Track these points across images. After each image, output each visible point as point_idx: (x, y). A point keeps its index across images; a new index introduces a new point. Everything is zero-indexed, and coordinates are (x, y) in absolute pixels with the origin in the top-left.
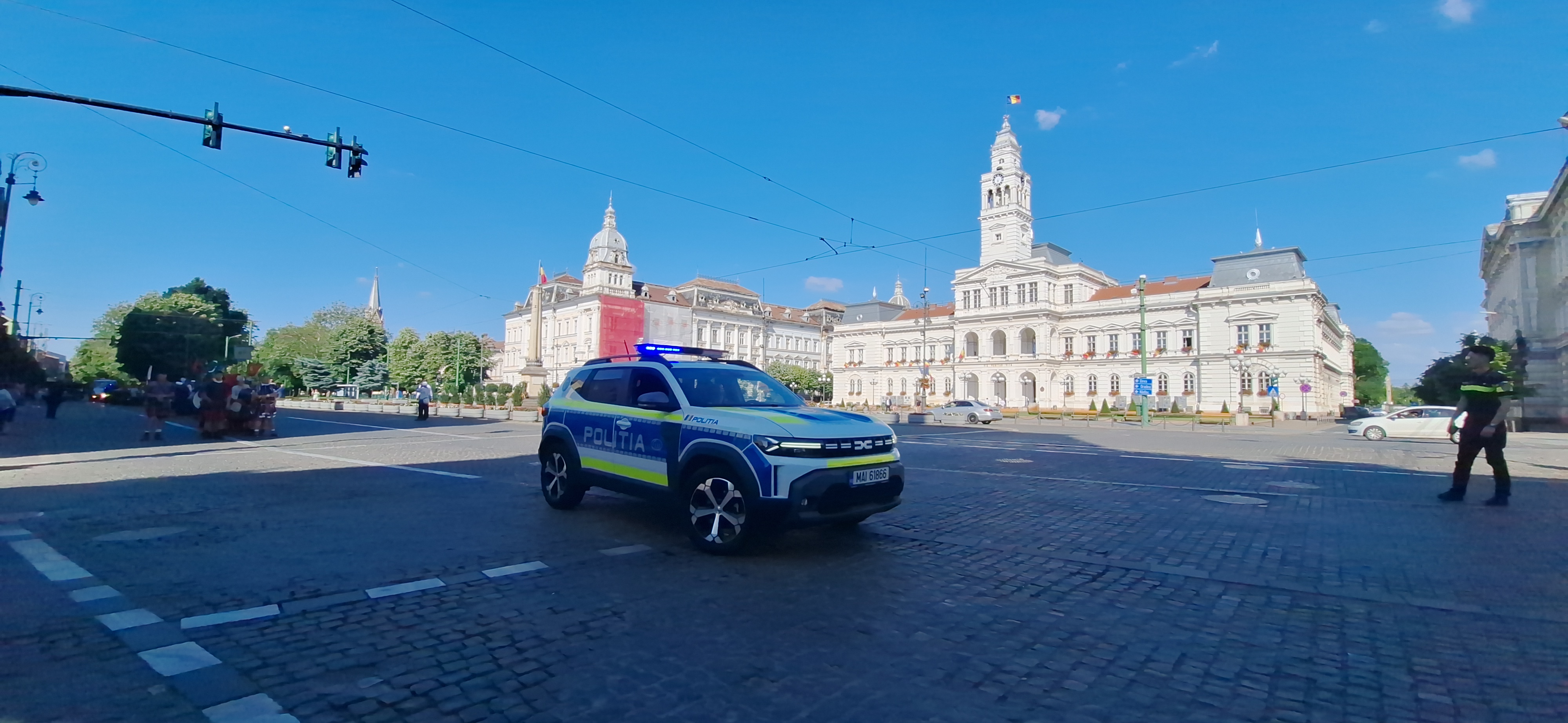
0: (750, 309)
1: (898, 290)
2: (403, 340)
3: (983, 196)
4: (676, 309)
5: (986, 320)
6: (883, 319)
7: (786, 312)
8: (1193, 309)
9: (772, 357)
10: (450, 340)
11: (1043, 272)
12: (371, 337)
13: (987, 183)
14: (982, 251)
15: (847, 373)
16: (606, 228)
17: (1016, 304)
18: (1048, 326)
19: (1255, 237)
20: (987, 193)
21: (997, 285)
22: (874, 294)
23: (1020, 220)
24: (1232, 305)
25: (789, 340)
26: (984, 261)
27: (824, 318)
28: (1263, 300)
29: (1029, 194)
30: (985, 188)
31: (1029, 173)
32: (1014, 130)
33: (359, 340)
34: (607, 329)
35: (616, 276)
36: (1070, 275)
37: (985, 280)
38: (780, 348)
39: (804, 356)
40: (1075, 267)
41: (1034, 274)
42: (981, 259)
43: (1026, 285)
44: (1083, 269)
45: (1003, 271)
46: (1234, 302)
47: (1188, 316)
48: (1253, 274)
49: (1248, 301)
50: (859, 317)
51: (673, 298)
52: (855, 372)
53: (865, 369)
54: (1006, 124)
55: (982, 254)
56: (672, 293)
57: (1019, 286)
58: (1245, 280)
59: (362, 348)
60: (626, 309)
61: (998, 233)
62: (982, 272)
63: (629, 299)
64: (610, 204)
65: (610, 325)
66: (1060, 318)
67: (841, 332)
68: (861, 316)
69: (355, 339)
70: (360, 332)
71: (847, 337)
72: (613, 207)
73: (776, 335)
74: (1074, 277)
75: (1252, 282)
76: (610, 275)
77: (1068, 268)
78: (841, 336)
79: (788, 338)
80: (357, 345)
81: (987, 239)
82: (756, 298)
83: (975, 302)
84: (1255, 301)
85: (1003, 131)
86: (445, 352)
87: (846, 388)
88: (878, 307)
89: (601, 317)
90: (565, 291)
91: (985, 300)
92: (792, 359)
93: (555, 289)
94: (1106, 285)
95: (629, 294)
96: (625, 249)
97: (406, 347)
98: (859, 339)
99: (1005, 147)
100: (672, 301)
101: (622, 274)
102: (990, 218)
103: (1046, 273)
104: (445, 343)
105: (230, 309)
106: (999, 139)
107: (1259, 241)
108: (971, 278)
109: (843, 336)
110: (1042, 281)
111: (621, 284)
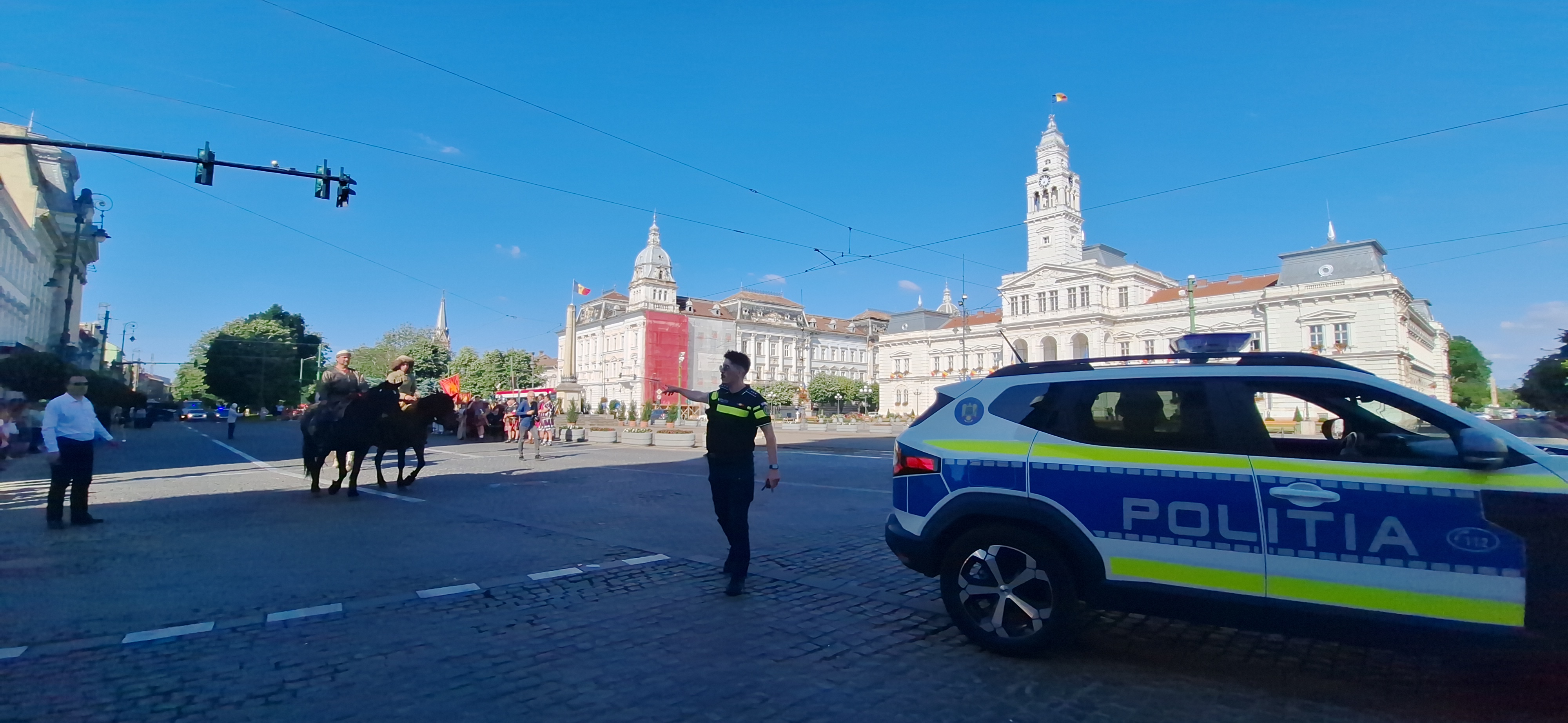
0: (795, 320)
1: (947, 298)
2: (462, 359)
3: (1029, 199)
4: (720, 323)
5: (1035, 326)
6: (929, 328)
7: (831, 323)
8: (1260, 309)
9: (817, 369)
10: (504, 358)
11: (1093, 275)
12: (435, 356)
13: (1033, 185)
14: (1030, 255)
15: (892, 383)
16: (651, 245)
17: (1066, 309)
18: (1101, 331)
19: (1327, 231)
20: (1034, 195)
21: (1046, 290)
22: (920, 303)
23: (1067, 221)
24: (1303, 304)
25: (834, 351)
26: (1031, 266)
27: (870, 328)
28: (1338, 298)
29: (1078, 194)
30: (1031, 191)
31: (1077, 173)
32: (1060, 130)
33: (423, 360)
34: (653, 344)
35: (660, 291)
36: (1124, 277)
37: (1033, 285)
38: (825, 358)
39: (850, 367)
40: (1129, 269)
41: (1085, 277)
42: (1028, 263)
43: (1077, 289)
44: (1139, 270)
45: (1052, 275)
46: (1305, 301)
47: (1255, 317)
48: (1326, 270)
49: (1321, 299)
50: (905, 326)
51: (717, 312)
52: (901, 382)
53: (911, 379)
54: (1052, 124)
55: (1030, 259)
56: (716, 307)
57: (1069, 290)
58: (1317, 278)
59: (427, 367)
60: (671, 324)
61: (1045, 236)
62: (1030, 277)
63: (673, 314)
64: (654, 221)
65: (655, 339)
66: (1115, 323)
67: (886, 342)
68: (906, 325)
69: (420, 358)
70: (425, 352)
71: (892, 347)
72: (657, 225)
73: (821, 346)
74: (1128, 279)
75: (1325, 278)
76: (655, 290)
77: (1122, 270)
78: (886, 345)
79: (834, 349)
80: (422, 364)
81: (1035, 242)
82: (801, 310)
83: (1024, 308)
84: (1329, 299)
85: (1048, 131)
86: (499, 369)
87: (892, 399)
88: (923, 315)
89: (647, 333)
90: (613, 308)
91: (1034, 305)
92: (838, 370)
93: (603, 306)
94: (1165, 286)
95: (674, 309)
96: (669, 265)
97: (466, 365)
98: (905, 348)
99: (1051, 148)
100: (716, 315)
101: (666, 290)
102: (1036, 221)
103: (1098, 275)
104: (499, 361)
105: (305, 332)
106: (1044, 140)
107: (1332, 234)
108: (1019, 284)
109: (888, 346)
110: (1094, 285)
111: (665, 299)
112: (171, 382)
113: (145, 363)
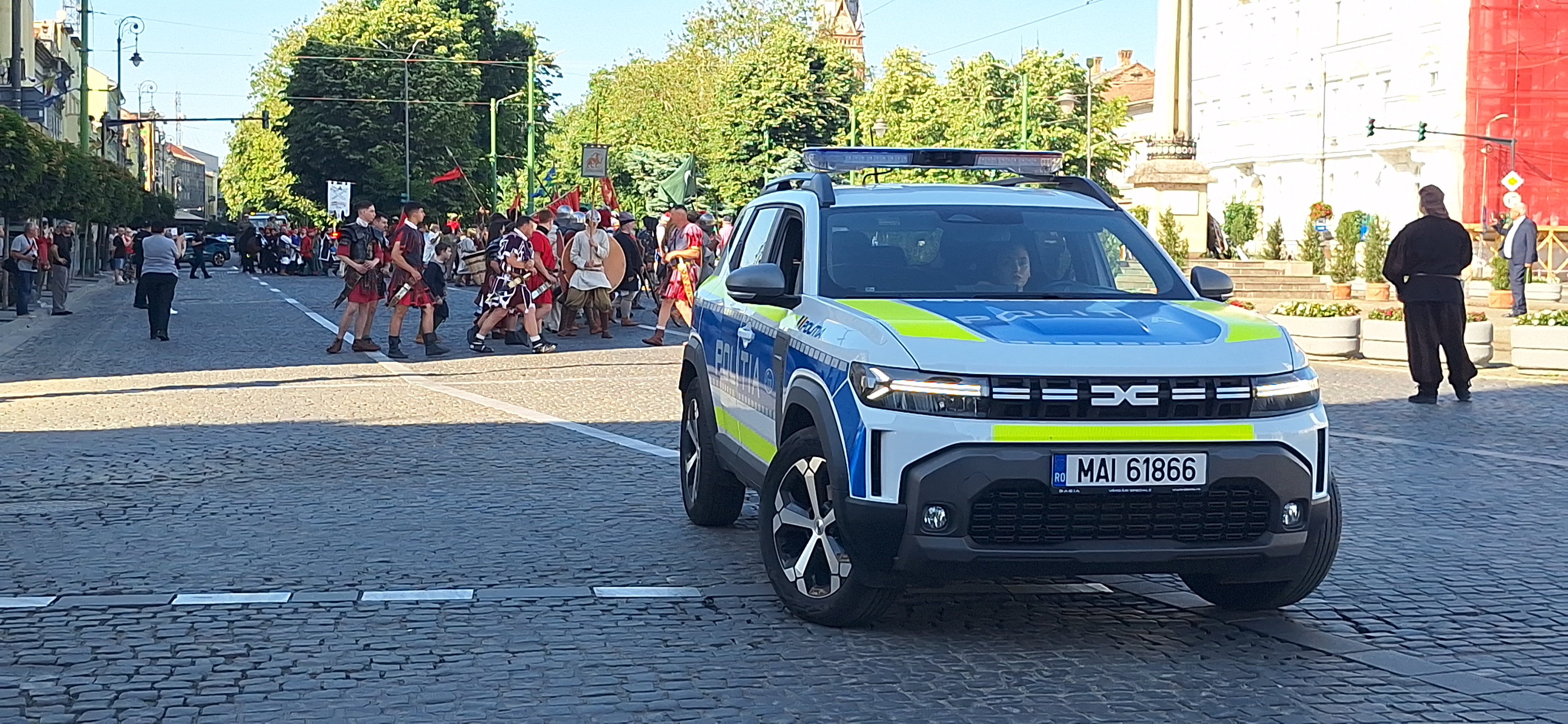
12: (816, 81)
33: (787, 92)
59: (797, 114)
69: (777, 89)
70: (789, 69)
112: (221, 165)
113: (165, 121)
